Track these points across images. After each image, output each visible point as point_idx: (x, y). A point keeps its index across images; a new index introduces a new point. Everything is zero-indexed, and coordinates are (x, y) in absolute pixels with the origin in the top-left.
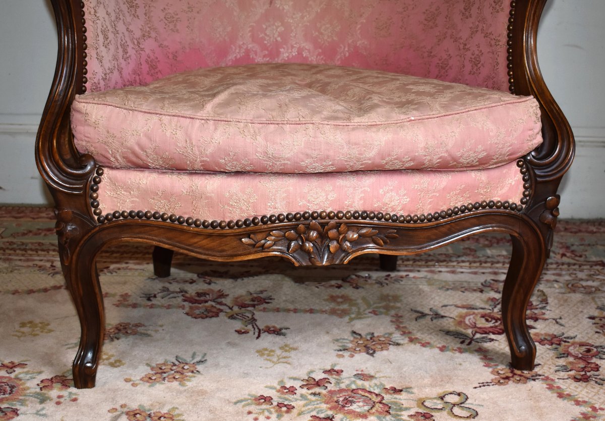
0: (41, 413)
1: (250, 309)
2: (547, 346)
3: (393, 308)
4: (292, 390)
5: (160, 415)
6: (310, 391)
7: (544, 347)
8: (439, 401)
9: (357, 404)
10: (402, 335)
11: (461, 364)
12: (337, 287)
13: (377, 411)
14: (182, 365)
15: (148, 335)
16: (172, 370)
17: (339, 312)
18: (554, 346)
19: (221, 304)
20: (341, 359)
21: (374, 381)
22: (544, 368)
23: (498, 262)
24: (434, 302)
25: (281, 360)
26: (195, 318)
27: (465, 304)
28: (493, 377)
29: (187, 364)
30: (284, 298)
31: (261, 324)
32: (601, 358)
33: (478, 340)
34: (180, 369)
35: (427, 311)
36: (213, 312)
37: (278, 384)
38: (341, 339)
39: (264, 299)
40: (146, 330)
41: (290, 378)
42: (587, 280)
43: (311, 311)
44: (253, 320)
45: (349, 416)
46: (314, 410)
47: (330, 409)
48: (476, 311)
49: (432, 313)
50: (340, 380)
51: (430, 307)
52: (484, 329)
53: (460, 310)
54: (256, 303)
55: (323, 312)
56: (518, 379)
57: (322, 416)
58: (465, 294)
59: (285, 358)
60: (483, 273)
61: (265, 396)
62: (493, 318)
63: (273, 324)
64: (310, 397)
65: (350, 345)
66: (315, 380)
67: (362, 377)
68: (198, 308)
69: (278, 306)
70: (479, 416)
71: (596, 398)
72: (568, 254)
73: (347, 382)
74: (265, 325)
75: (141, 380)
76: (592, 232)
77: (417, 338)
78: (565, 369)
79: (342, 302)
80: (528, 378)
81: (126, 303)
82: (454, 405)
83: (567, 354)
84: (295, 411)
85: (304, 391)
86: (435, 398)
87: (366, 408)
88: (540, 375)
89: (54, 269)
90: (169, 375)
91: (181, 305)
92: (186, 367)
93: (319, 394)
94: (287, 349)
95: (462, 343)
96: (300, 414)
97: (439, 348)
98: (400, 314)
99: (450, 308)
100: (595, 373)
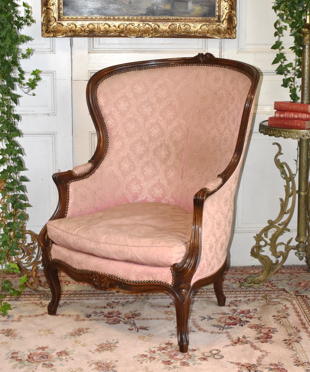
1: (132, 319)
2: (254, 329)
3: (192, 315)
4: (154, 352)
6: (161, 352)
7: (252, 330)
8: (210, 353)
9: (179, 356)
10: (195, 327)
11: (218, 338)
12: (167, 307)
13: (187, 358)
15: (93, 333)
16: (106, 346)
17: (169, 319)
18: (256, 329)
19: (119, 317)
20: (172, 339)
22: (250, 338)
23: (238, 291)
24: (209, 312)
25: (148, 340)
26: (110, 324)
27: (222, 312)
28: (231, 343)
29: (112, 344)
30: (146, 314)
31: (138, 326)
32: (273, 333)
33: (226, 328)
34: (109, 346)
35: (206, 317)
36: (117, 321)
37: (149, 350)
38: (171, 330)
39: (138, 314)
40: (91, 331)
41: (153, 347)
42: (276, 299)
43: (158, 319)
44: (134, 324)
45: (176, 360)
46: (163, 358)
47: (169, 358)
48: (226, 315)
49: (208, 317)
51: (207, 314)
52: (229, 323)
53: (220, 315)
54: (134, 316)
55: (163, 319)
56: (240, 343)
57: (166, 360)
59: (150, 339)
60: (231, 297)
61: (144, 354)
62: (233, 319)
63: (143, 326)
64: (162, 354)
65: (175, 333)
66: (162, 347)
68: (110, 320)
69: (144, 317)
70: (224, 358)
71: (268, 349)
72: (270, 286)
73: (175, 347)
74: (140, 326)
76: (283, 273)
77: (201, 329)
78: (258, 338)
79: (170, 314)
80: (244, 343)
81: (79, 319)
82: (215, 354)
83: (261, 332)
84: (156, 360)
85: (159, 352)
86: (208, 352)
87: (183, 357)
88: (248, 341)
89: (42, 304)
91: (103, 319)
93: (165, 353)
94: (151, 335)
95: (220, 330)
96: (158, 360)
97: (210, 332)
98: (194, 318)
99: (216, 314)
100: (270, 339)
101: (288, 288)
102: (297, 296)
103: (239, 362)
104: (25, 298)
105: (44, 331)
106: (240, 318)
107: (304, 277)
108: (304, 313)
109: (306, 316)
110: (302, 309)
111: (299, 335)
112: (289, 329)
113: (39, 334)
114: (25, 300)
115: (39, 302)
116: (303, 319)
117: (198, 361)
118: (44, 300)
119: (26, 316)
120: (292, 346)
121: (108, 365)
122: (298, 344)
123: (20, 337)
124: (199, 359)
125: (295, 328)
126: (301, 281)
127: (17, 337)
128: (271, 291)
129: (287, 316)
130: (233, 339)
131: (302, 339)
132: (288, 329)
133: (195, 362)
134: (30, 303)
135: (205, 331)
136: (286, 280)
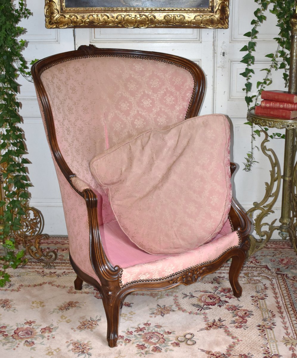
0: (42, 343)
2: (231, 311)
3: (175, 292)
4: (131, 333)
5: (84, 344)
7: (229, 312)
8: (184, 338)
9: (154, 339)
10: (176, 306)
11: (195, 320)
13: (160, 342)
14: (92, 322)
15: (80, 307)
16: (88, 324)
17: (154, 295)
18: (233, 311)
20: (151, 318)
21: (162, 329)
22: (226, 322)
24: (192, 289)
25: (128, 319)
26: (98, 298)
27: (204, 290)
28: (206, 326)
29: (94, 321)
32: (249, 317)
33: (205, 309)
34: (91, 323)
35: (188, 294)
37: (127, 330)
38: (152, 308)
40: (79, 305)
41: (131, 327)
42: (257, 276)
43: (143, 294)
45: (150, 344)
46: (138, 341)
47: (144, 341)
48: (207, 293)
49: (190, 295)
50: (149, 328)
51: (190, 292)
52: (208, 303)
53: (202, 293)
55: (148, 295)
56: (215, 327)
57: (140, 344)
58: (205, 284)
59: (130, 318)
60: (215, 273)
61: (121, 335)
62: (213, 298)
64: (138, 336)
65: (155, 311)
66: (140, 328)
67: (157, 327)
70: (196, 344)
72: (254, 262)
73: (151, 329)
75: (77, 328)
76: (268, 248)
77: (181, 308)
78: (234, 322)
80: (219, 327)
81: (72, 291)
82: (189, 339)
83: (237, 315)
84: (131, 342)
85: (136, 333)
86: (182, 336)
87: (157, 341)
88: (223, 326)
89: (43, 273)
90: (87, 326)
91: (93, 292)
92: (93, 322)
93: (141, 335)
94: (132, 313)
95: (198, 310)
96: (133, 343)
97: (189, 312)
98: (177, 295)
99: (198, 292)
100: (245, 324)
101: (270, 265)
102: (278, 274)
103: (209, 350)
104: (30, 265)
105: (37, 303)
106: (220, 297)
107: (287, 253)
108: (281, 294)
109: (283, 298)
110: (280, 290)
111: (273, 320)
112: (265, 313)
113: (31, 306)
114: (29, 268)
115: (41, 270)
116: (279, 302)
117: (170, 346)
118: (46, 269)
119: (26, 286)
120: (265, 333)
121: (85, 346)
122: (271, 332)
123: (14, 309)
124: (172, 344)
125: (271, 312)
126: (284, 258)
127: (11, 309)
128: (255, 267)
129: (265, 297)
130: (209, 322)
131: (275, 325)
132: (263, 313)
133: (167, 347)
134: (33, 272)
135: (184, 311)
136: (270, 256)
